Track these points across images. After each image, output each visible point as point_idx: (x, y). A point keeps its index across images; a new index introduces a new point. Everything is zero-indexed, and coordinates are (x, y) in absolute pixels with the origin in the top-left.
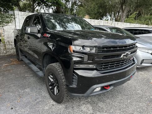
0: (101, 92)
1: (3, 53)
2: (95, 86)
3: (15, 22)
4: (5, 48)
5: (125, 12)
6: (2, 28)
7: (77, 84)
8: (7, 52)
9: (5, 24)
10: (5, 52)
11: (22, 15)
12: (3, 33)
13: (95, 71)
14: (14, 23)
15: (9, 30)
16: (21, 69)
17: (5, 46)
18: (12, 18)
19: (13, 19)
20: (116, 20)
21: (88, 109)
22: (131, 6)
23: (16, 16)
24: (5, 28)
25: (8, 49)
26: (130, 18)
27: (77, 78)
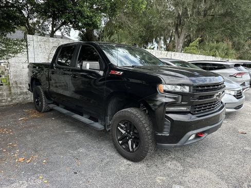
0: (195, 141)
1: (6, 100)
2: (190, 133)
3: (27, 51)
4: (10, 93)
5: (182, 37)
6: (6, 61)
7: (169, 131)
8: (12, 99)
9: (11, 55)
10: (9, 99)
11: (38, 42)
12: (8, 69)
13: (190, 115)
14: (26, 53)
15: (17, 64)
16: (52, 124)
17: (10, 90)
18: (22, 45)
19: (24, 48)
20: (168, 49)
21: (176, 165)
22: (190, 29)
23: (30, 42)
24: (12, 61)
25: (15, 94)
26: (191, 47)
27: (170, 124)
